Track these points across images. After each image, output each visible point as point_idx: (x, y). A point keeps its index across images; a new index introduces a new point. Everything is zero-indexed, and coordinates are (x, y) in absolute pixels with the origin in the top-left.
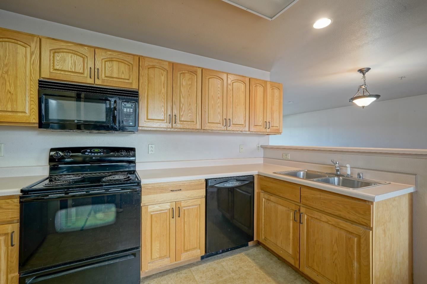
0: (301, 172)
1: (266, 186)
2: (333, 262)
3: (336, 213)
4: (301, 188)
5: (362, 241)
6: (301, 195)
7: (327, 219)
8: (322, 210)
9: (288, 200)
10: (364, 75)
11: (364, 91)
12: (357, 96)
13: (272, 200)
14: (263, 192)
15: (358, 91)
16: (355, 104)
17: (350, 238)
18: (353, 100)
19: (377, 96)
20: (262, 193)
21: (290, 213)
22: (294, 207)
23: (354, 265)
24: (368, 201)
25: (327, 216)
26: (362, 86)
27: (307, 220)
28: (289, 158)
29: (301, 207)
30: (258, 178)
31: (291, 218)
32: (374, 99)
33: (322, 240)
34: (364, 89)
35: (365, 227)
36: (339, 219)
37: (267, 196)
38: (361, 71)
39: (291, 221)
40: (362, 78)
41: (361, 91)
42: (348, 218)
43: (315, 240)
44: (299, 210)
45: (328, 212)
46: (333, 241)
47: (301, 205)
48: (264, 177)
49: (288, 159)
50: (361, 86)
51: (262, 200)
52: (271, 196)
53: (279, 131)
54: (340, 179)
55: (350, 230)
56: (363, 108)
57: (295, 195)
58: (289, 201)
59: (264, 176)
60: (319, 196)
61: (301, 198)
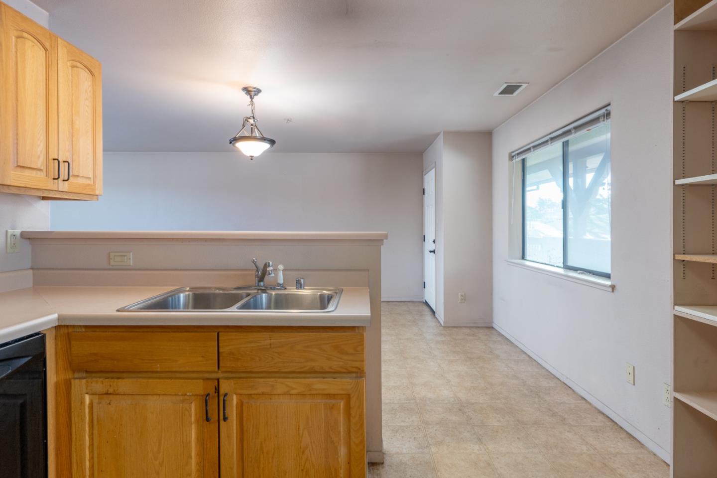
0: (182, 295)
1: (95, 354)
2: (302, 470)
3: (305, 367)
4: (220, 334)
5: (353, 402)
6: (221, 350)
7: (288, 386)
8: (276, 370)
9: (178, 375)
10: (252, 100)
11: (252, 128)
12: (241, 136)
13: (121, 390)
14: (84, 375)
15: (244, 126)
16: (237, 151)
17: (333, 405)
18: (237, 142)
19: (272, 142)
20: (80, 378)
21: (190, 408)
22: (199, 388)
23: (339, 455)
24: (358, 327)
25: (288, 380)
26: (249, 118)
27: (241, 405)
28: (132, 264)
29: (221, 381)
30: (56, 336)
31: (193, 419)
32: (266, 146)
33: (276, 436)
34: (252, 125)
35: (354, 375)
36: (309, 378)
37: (102, 383)
38: (247, 90)
39: (193, 426)
40: (249, 105)
41: (248, 127)
42: (327, 370)
43: (261, 443)
44: (217, 390)
45: (288, 370)
46: (301, 428)
47: (220, 375)
48: (83, 330)
49: (130, 265)
50: (247, 119)
51: (82, 402)
52: (118, 378)
53: (94, 190)
54: (271, 294)
55: (332, 392)
56: (252, 159)
57: (202, 357)
58: (182, 375)
59: (86, 327)
60: (268, 342)
61: (221, 358)
